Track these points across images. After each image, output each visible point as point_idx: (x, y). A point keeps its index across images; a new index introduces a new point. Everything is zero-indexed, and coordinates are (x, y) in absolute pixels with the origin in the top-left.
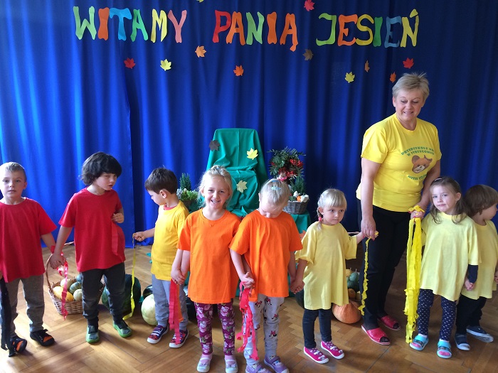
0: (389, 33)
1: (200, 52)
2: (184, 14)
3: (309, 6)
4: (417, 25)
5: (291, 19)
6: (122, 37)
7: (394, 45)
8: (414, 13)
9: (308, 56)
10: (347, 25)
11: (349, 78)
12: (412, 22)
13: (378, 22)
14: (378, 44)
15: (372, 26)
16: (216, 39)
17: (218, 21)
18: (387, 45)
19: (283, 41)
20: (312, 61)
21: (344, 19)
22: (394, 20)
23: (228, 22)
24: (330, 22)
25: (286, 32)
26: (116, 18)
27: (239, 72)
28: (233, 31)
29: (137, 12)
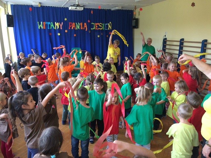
0: (106, 27)
1: (66, 31)
2: (62, 23)
3: (89, 21)
4: (111, 25)
5: (85, 24)
6: (48, 28)
7: (107, 29)
8: (110, 23)
9: (90, 32)
10: (97, 25)
11: (98, 36)
12: (110, 24)
13: (103, 25)
14: (104, 29)
15: (102, 25)
16: (69, 28)
17: (70, 25)
18: (106, 29)
19: (84, 29)
20: (90, 33)
21: (96, 24)
22: (106, 24)
23: (72, 25)
24: (94, 25)
25: (85, 27)
26: (47, 24)
27: (75, 35)
28: (73, 27)
29: (52, 23)
